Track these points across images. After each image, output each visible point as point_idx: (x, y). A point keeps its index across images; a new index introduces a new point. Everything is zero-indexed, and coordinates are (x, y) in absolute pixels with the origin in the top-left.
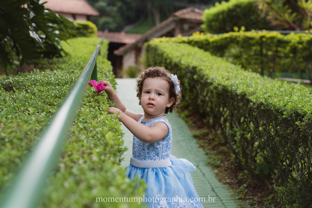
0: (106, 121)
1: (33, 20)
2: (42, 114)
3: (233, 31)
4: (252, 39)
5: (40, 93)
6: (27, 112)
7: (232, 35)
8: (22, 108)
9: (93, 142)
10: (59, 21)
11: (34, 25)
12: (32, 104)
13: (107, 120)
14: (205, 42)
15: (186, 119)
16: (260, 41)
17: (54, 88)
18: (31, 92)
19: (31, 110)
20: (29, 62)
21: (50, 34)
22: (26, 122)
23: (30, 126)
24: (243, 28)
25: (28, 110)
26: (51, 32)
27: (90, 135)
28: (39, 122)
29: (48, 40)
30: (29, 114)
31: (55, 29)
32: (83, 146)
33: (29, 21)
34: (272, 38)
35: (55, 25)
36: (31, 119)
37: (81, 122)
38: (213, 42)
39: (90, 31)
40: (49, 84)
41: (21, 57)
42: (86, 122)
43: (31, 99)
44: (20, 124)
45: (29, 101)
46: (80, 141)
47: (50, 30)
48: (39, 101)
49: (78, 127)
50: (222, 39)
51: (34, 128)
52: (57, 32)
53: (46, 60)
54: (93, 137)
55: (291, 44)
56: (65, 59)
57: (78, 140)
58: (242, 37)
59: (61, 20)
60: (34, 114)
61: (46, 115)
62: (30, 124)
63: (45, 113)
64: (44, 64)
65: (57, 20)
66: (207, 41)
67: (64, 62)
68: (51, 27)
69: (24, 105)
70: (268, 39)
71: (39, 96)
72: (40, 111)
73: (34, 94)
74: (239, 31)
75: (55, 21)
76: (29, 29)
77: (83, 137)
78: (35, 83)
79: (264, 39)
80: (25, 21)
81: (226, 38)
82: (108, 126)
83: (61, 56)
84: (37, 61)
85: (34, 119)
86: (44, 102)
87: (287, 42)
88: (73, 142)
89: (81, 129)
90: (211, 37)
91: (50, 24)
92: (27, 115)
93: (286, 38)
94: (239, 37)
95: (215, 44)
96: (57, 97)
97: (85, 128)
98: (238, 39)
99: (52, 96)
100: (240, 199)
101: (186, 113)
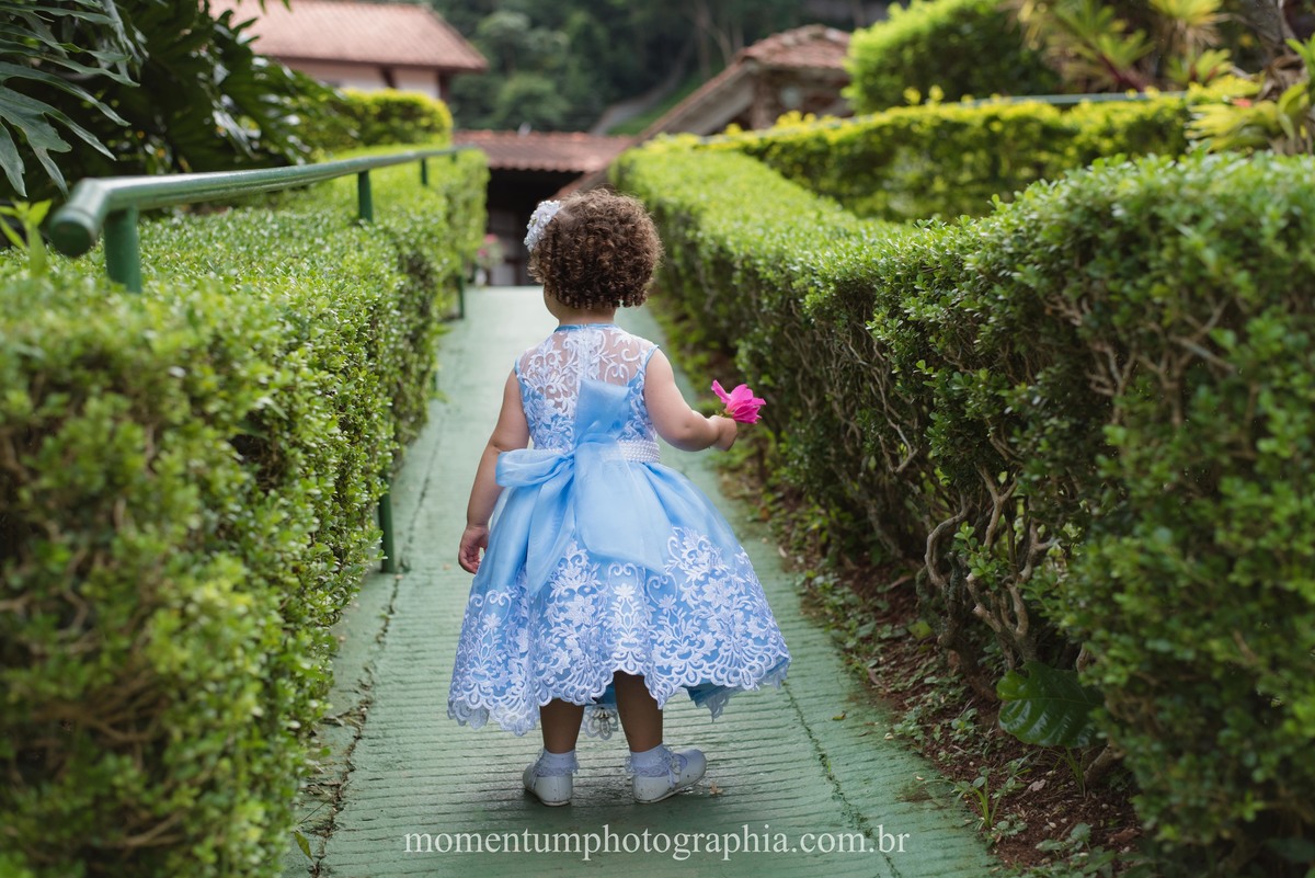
1: (224, 88)
3: (903, 103)
4: (959, 126)
7: (900, 118)
10: (294, 86)
11: (226, 100)
14: (815, 147)
16: (984, 134)
21: (273, 126)
24: (936, 92)
26: (274, 120)
29: (266, 144)
31: (286, 111)
33: (212, 90)
34: (1022, 122)
35: (287, 101)
38: (840, 144)
39: (424, 122)
47: (272, 113)
50: (869, 133)
52: (294, 120)
55: (1079, 140)
58: (928, 121)
59: (299, 84)
65: (288, 84)
66: (820, 140)
68: (275, 105)
70: (1007, 123)
74: (922, 102)
75: (282, 88)
76: (213, 108)
79: (996, 127)
80: (203, 90)
81: (880, 130)
87: (1070, 134)
90: (835, 128)
91: (273, 98)
93: (1068, 120)
94: (920, 123)
95: (846, 151)
98: (916, 129)
100: (755, 520)
101: (702, 358)
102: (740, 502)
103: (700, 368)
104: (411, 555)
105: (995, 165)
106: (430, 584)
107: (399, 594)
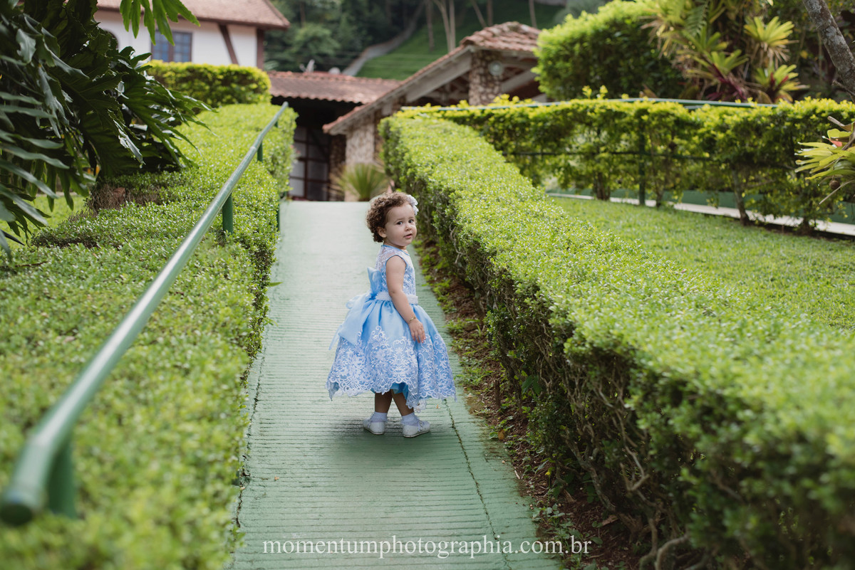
0: (228, 294)
2: (140, 283)
3: (581, 96)
5: (137, 252)
6: (120, 280)
7: (579, 106)
8: (113, 275)
9: (202, 318)
12: (126, 269)
13: (230, 292)
15: (441, 297)
16: (636, 121)
17: (159, 242)
18: (124, 250)
19: (125, 277)
20: (116, 180)
22: (119, 293)
23: (125, 299)
24: (603, 90)
25: (120, 277)
27: (201, 310)
28: (135, 293)
30: (122, 283)
32: (188, 322)
34: (663, 115)
36: (126, 290)
37: (192, 294)
38: (536, 120)
40: (150, 234)
41: (98, 168)
42: (199, 295)
43: (124, 260)
44: (112, 296)
45: (122, 264)
46: (185, 316)
48: (136, 264)
49: (187, 301)
51: (130, 301)
53: (148, 176)
54: (204, 313)
55: (702, 130)
56: (185, 174)
57: (184, 315)
58: (598, 110)
60: (129, 282)
61: (145, 284)
62: (124, 296)
63: (144, 282)
64: (143, 186)
67: (183, 183)
69: (115, 271)
70: (653, 116)
71: (136, 256)
72: (137, 279)
73: (128, 253)
74: (594, 97)
77: (189, 312)
78: (128, 232)
79: (645, 118)
81: (565, 112)
82: (227, 300)
83: (177, 169)
84: (131, 179)
85: (129, 289)
86: (143, 266)
87: (696, 125)
88: (177, 317)
89: (191, 304)
90: (534, 108)
92: (120, 285)
93: (694, 116)
94: (592, 110)
95: (540, 124)
96: (162, 257)
97: (196, 302)
98: (590, 114)
99: (156, 257)
100: (494, 439)
101: (446, 283)
102: (482, 419)
103: (446, 291)
104: (250, 463)
105: (642, 141)
106: (264, 496)
107: (243, 505)
